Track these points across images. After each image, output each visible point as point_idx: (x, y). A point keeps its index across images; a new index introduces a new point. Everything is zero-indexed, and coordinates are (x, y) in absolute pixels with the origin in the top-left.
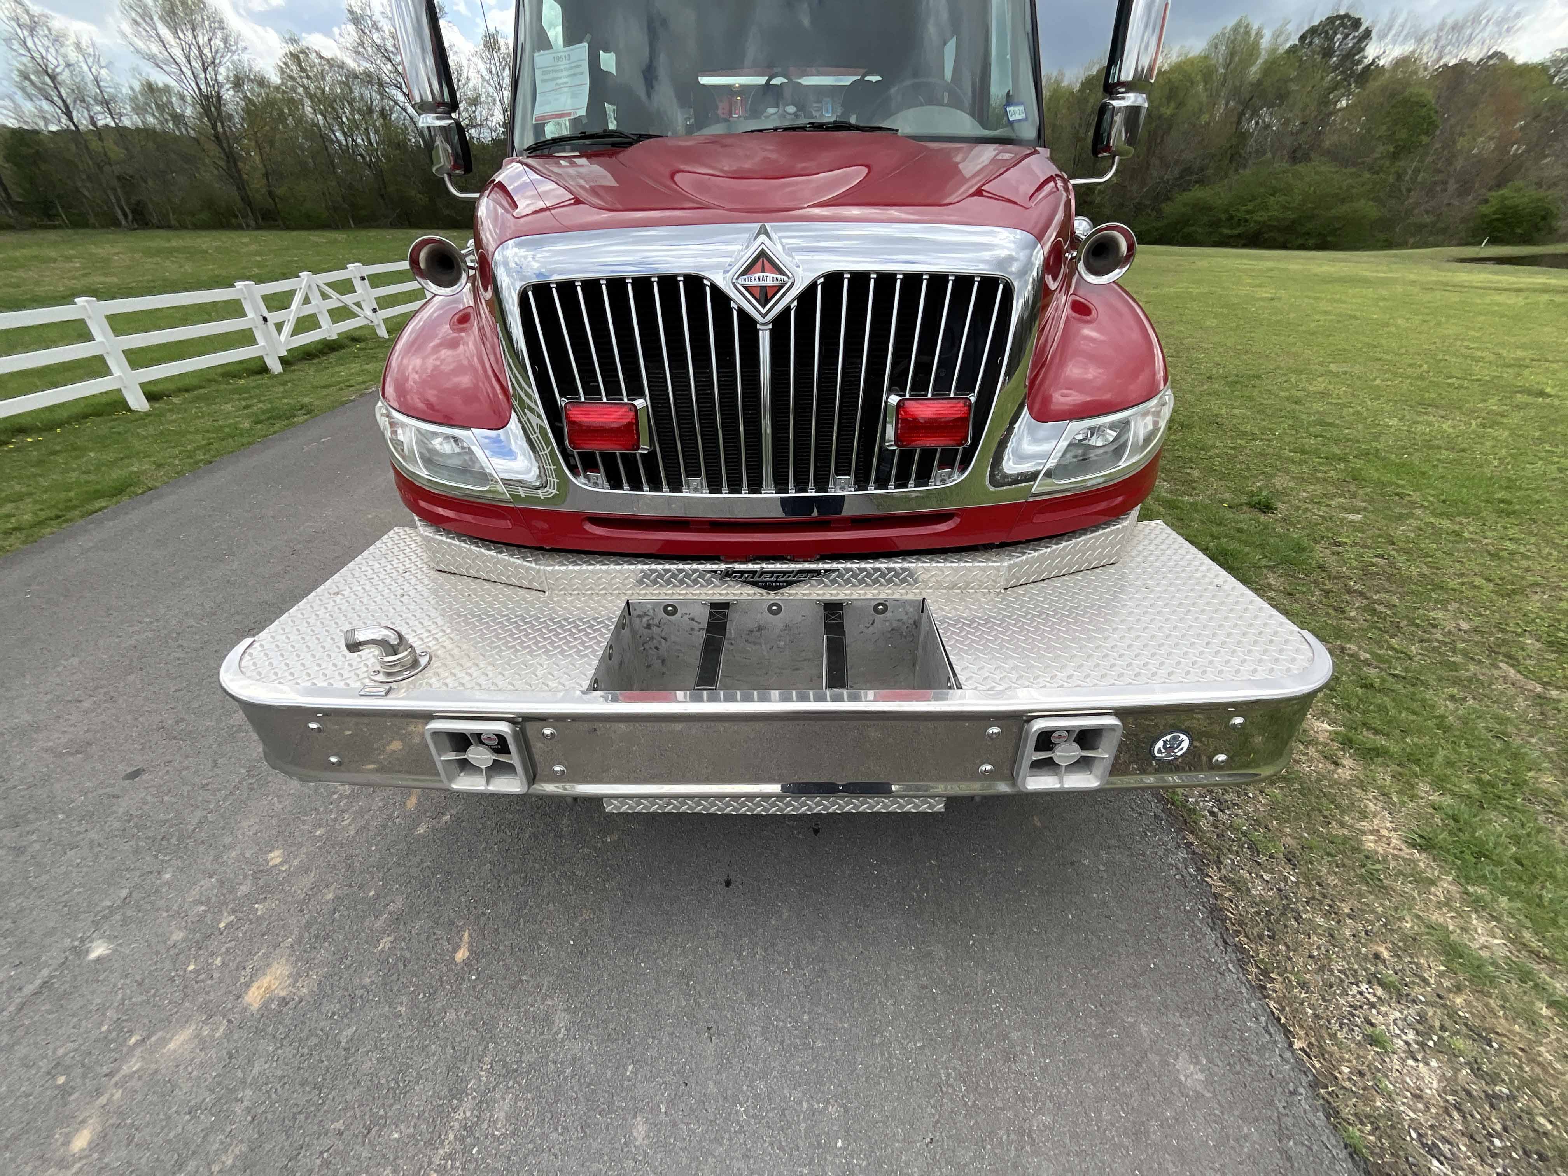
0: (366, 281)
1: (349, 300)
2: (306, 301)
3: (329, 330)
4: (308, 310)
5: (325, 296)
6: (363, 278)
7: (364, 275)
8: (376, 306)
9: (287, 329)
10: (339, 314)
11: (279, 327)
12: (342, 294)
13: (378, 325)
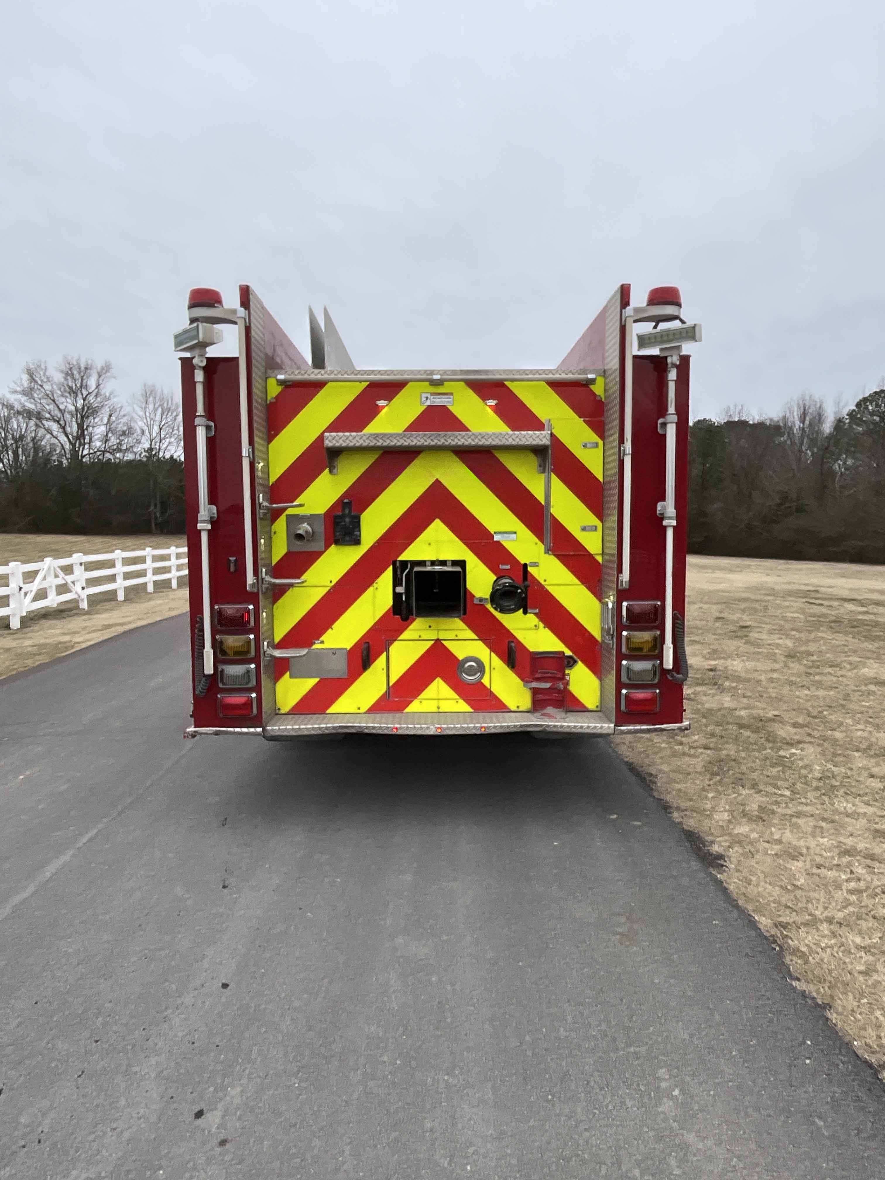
0: (83, 567)
1: (69, 578)
2: (44, 579)
3: (53, 600)
4: (44, 585)
5: (56, 576)
6: (81, 564)
7: (83, 561)
8: (84, 585)
9: (30, 596)
10: (63, 589)
11: (26, 594)
12: (66, 574)
13: (83, 600)
